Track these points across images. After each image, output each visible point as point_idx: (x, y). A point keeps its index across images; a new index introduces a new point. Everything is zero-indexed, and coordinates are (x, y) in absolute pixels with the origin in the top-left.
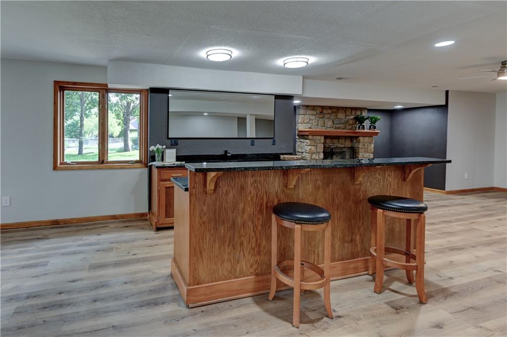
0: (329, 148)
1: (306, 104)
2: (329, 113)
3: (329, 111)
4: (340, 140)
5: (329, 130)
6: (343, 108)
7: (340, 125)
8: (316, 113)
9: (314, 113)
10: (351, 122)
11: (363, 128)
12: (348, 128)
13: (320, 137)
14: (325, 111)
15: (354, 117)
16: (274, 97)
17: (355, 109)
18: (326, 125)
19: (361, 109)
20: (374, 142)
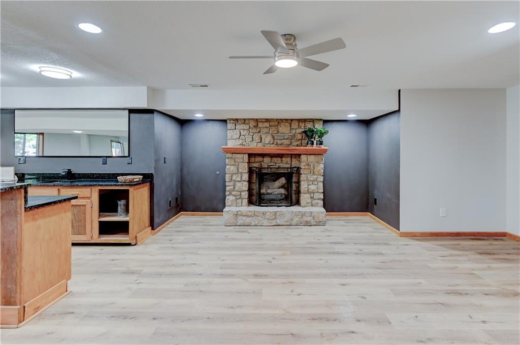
0: (268, 168)
1: (234, 118)
2: (267, 127)
3: (267, 124)
4: (283, 159)
5: (268, 147)
6: (287, 120)
7: (283, 141)
8: (248, 128)
9: (246, 127)
10: (299, 137)
11: (312, 144)
12: (295, 144)
13: (243, 155)
14: (260, 125)
15: (303, 130)
16: (127, 112)
17: (305, 121)
18: (263, 141)
19: (313, 121)
20: (323, 162)
